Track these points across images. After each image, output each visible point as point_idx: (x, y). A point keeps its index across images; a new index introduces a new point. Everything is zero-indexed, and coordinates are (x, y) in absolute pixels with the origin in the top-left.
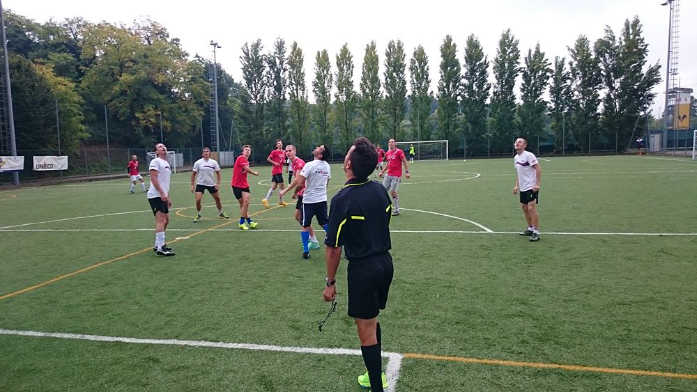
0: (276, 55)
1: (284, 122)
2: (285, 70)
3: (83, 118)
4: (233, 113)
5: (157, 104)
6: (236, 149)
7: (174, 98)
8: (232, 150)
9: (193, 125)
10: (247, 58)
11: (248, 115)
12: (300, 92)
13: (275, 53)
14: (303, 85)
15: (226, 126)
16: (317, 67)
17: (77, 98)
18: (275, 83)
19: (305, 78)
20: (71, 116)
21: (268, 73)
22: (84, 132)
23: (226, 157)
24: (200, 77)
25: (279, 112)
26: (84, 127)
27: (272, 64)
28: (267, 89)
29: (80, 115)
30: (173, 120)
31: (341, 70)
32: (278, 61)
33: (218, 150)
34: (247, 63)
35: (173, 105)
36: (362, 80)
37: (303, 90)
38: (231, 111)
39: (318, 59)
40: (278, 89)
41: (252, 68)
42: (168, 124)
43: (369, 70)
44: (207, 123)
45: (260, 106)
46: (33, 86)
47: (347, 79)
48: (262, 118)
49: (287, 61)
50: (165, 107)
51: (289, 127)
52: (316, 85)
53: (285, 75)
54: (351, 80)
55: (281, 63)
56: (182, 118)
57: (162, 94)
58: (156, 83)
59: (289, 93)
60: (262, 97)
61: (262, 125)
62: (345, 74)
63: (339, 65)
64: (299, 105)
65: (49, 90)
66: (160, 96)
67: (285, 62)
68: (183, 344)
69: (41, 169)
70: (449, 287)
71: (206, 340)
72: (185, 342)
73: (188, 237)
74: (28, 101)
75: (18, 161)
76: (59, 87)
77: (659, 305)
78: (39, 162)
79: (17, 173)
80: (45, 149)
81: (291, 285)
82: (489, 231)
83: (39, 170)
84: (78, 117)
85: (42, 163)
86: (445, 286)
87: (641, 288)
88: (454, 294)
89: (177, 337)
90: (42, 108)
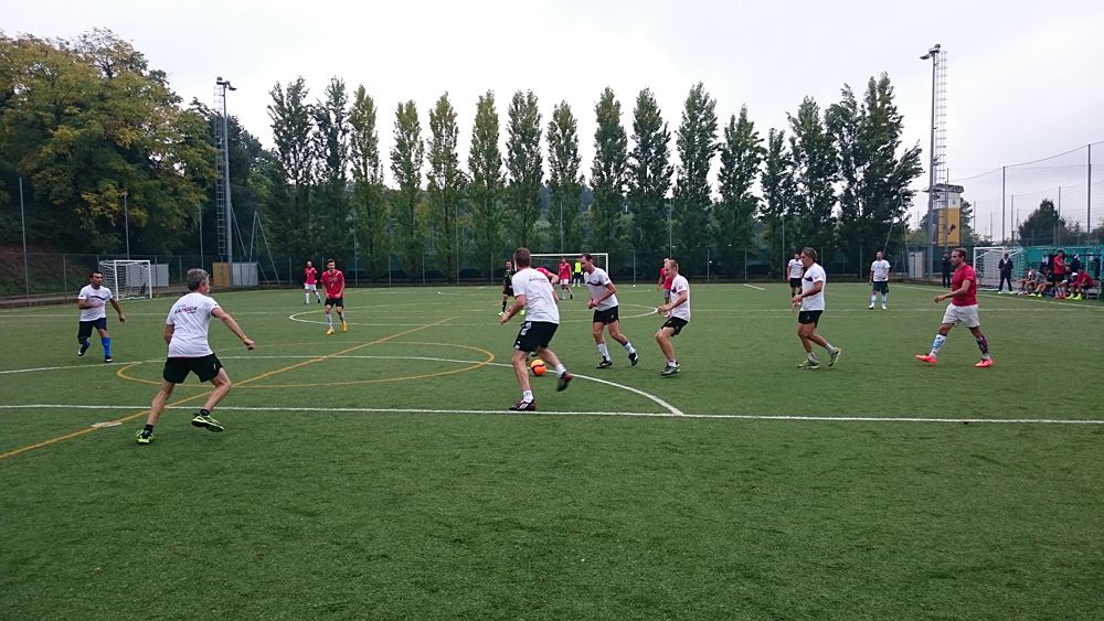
0: (330, 107)
1: (342, 216)
2: (345, 132)
4: (258, 199)
5: (121, 179)
6: (261, 260)
7: (153, 171)
8: (253, 261)
9: (186, 216)
10: (281, 107)
11: (281, 204)
12: (370, 169)
13: (329, 103)
14: (375, 158)
15: (244, 220)
16: (398, 130)
18: (329, 153)
19: (379, 146)
21: (317, 135)
23: (244, 272)
24: (200, 138)
25: (333, 200)
27: (324, 121)
28: (314, 161)
30: (151, 208)
31: (438, 135)
32: (333, 117)
33: (230, 259)
34: (280, 118)
35: (151, 183)
36: (472, 153)
37: (376, 166)
38: (254, 196)
39: (400, 115)
40: (334, 161)
41: (289, 127)
42: (142, 214)
43: (483, 137)
44: (212, 214)
45: (303, 190)
47: (448, 149)
48: (306, 208)
49: (348, 117)
50: (137, 185)
51: (351, 224)
52: (396, 158)
53: (345, 140)
54: (454, 152)
55: (339, 121)
56: (167, 204)
57: (129, 162)
58: (119, 144)
59: (352, 170)
60: (307, 174)
61: (306, 220)
62: (443, 143)
63: (434, 127)
64: (369, 191)
66: (129, 167)
67: (345, 119)
73: (117, 424)
77: (1009, 578)
82: (677, 412)
86: (598, 535)
87: (963, 537)
88: (616, 554)
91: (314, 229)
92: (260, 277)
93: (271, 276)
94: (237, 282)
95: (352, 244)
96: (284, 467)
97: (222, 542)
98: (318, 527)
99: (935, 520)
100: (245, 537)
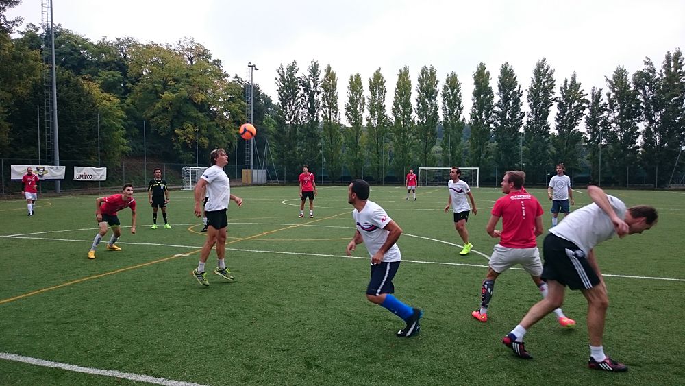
0: (311, 78)
1: (316, 143)
2: (319, 93)
3: (124, 132)
4: (268, 133)
5: (196, 122)
6: (269, 168)
7: (212, 116)
8: (264, 169)
9: (229, 142)
10: (283, 80)
11: (281, 136)
12: (333, 115)
13: (309, 76)
14: (336, 108)
15: (260, 145)
16: (350, 91)
17: (120, 113)
18: (309, 105)
19: (338, 101)
20: (114, 130)
21: (302, 95)
22: (125, 145)
23: (259, 175)
24: (238, 97)
25: (311, 133)
26: (125, 141)
27: (307, 87)
28: (301, 110)
29: (122, 129)
30: (210, 138)
31: (374, 94)
32: (312, 84)
33: (252, 168)
34: (283, 85)
35: (211, 123)
36: (394, 104)
37: (336, 113)
38: (266, 131)
39: (351, 82)
40: (312, 111)
41: (287, 90)
42: (206, 141)
43: (401, 95)
45: (294, 127)
46: (80, 100)
47: (379, 103)
48: (295, 138)
49: (321, 84)
50: (204, 124)
51: (320, 148)
52: (348, 108)
53: (318, 98)
54: (383, 105)
55: (315, 86)
56: (219, 135)
57: (200, 112)
58: (195, 101)
59: (322, 116)
60: (296, 118)
61: (295, 145)
62: (377, 99)
63: (371, 89)
64: (332, 128)
65: (94, 105)
66: (200, 114)
67: (319, 85)
68: (121, 377)
69: (81, 180)
70: (436, 328)
71: (147, 374)
72: (125, 375)
73: (187, 255)
74: (74, 115)
75: (60, 171)
76: (104, 102)
78: (80, 172)
79: (59, 181)
80: (88, 160)
81: (267, 314)
83: (79, 180)
84: (120, 131)
85: (82, 174)
88: (439, 337)
89: (120, 369)
90: (87, 121)
91: (299, 151)
92: (268, 178)
93: (274, 178)
94: (255, 181)
95: (320, 159)
96: (268, 281)
97: (234, 315)
98: (282, 312)
99: (643, 335)
100: (245, 314)
